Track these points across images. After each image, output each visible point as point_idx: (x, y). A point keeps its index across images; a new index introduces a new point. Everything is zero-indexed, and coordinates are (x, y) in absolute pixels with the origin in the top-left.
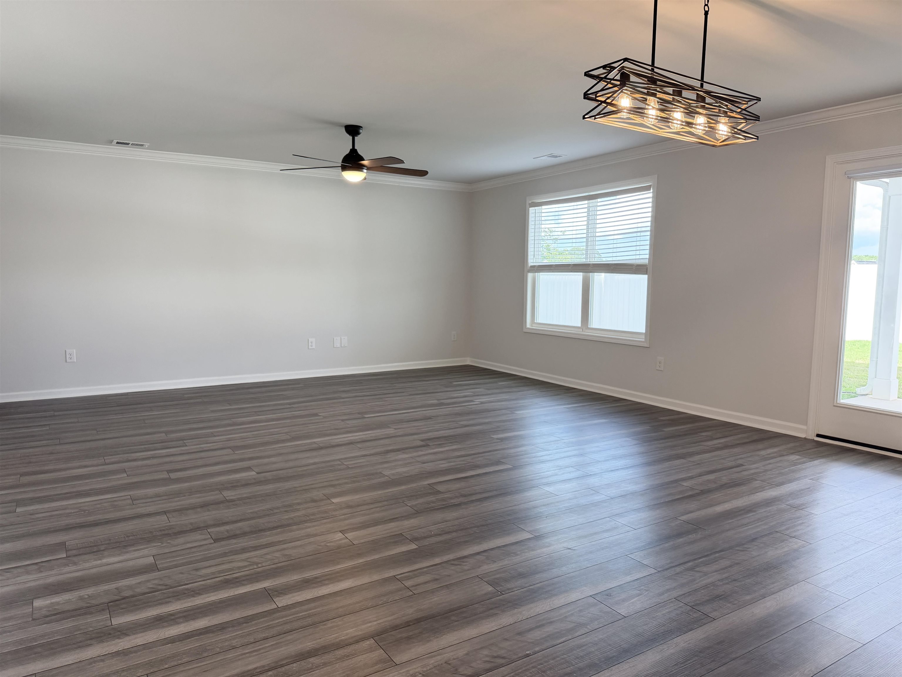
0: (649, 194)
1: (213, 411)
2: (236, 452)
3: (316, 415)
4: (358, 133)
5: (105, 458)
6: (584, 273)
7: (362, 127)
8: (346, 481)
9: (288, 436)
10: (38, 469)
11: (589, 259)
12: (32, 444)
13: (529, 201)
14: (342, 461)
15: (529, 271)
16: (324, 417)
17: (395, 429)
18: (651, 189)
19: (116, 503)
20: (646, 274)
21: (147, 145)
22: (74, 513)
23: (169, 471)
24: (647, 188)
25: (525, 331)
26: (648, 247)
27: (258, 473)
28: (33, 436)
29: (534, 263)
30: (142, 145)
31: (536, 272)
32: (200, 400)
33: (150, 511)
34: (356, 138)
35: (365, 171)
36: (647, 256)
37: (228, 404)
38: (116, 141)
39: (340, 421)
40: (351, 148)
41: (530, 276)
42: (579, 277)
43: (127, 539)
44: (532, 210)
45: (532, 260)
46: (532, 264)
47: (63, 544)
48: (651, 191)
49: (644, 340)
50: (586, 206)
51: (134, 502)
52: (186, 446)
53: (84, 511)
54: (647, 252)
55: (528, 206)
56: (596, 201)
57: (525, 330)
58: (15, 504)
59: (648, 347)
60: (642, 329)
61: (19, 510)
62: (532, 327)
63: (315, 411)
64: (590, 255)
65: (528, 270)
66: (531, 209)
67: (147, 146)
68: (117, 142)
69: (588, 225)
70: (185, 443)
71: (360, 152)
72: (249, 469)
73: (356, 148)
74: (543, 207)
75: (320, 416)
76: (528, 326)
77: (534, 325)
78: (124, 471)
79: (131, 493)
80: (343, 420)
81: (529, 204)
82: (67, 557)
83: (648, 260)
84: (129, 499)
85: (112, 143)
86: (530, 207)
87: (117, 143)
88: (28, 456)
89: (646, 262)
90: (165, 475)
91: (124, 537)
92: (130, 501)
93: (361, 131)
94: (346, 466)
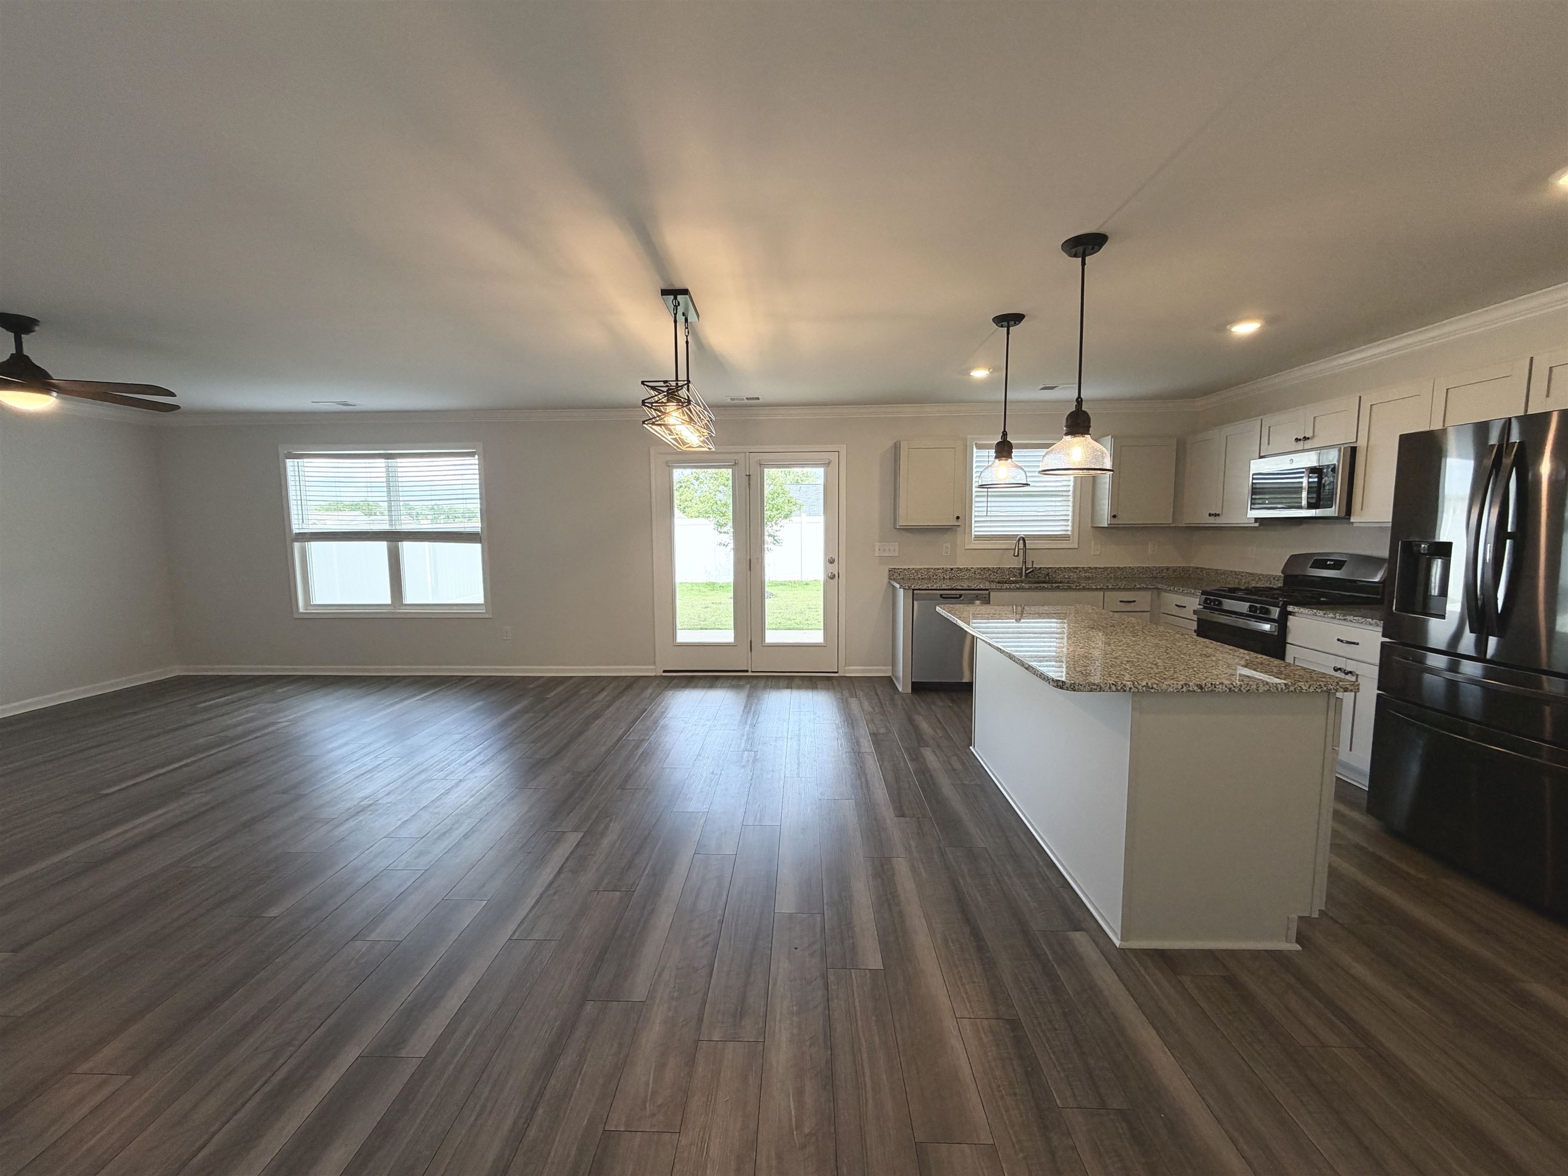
4: (28, 329)
6: (388, 542)
7: (38, 321)
11: (394, 526)
13: (283, 450)
15: (297, 540)
20: (479, 542)
24: (472, 454)
25: (297, 617)
29: (300, 530)
31: (304, 542)
35: (56, 394)
36: (479, 524)
41: (297, 545)
42: (382, 547)
45: (297, 527)
46: (298, 531)
48: (476, 456)
49: (484, 611)
50: (382, 465)
54: (479, 520)
55: (281, 456)
56: (395, 461)
59: (491, 617)
60: (481, 600)
62: (308, 610)
64: (395, 522)
65: (294, 539)
66: (288, 462)
76: (302, 609)
77: (310, 608)
81: (286, 454)
83: (480, 528)
86: (288, 460)
89: (478, 530)
93: (35, 326)
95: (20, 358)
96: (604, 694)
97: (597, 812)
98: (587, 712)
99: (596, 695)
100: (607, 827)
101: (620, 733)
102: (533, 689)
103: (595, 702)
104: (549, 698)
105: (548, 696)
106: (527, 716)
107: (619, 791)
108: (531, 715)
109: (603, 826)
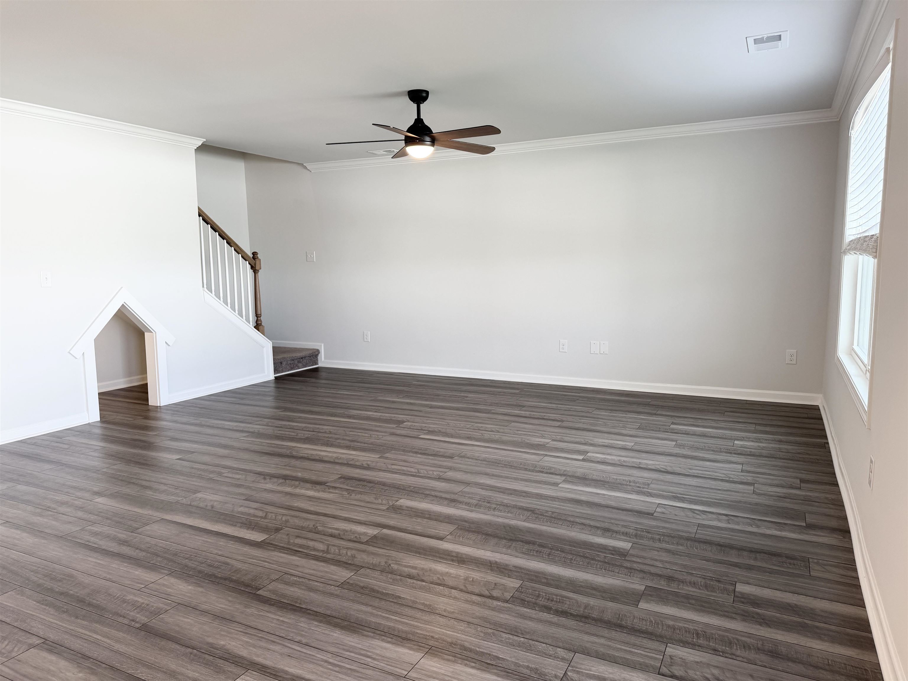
4: (425, 99)
7: (427, 92)
34: (422, 105)
40: (416, 118)
71: (426, 122)
93: (428, 96)
95: (419, 121)
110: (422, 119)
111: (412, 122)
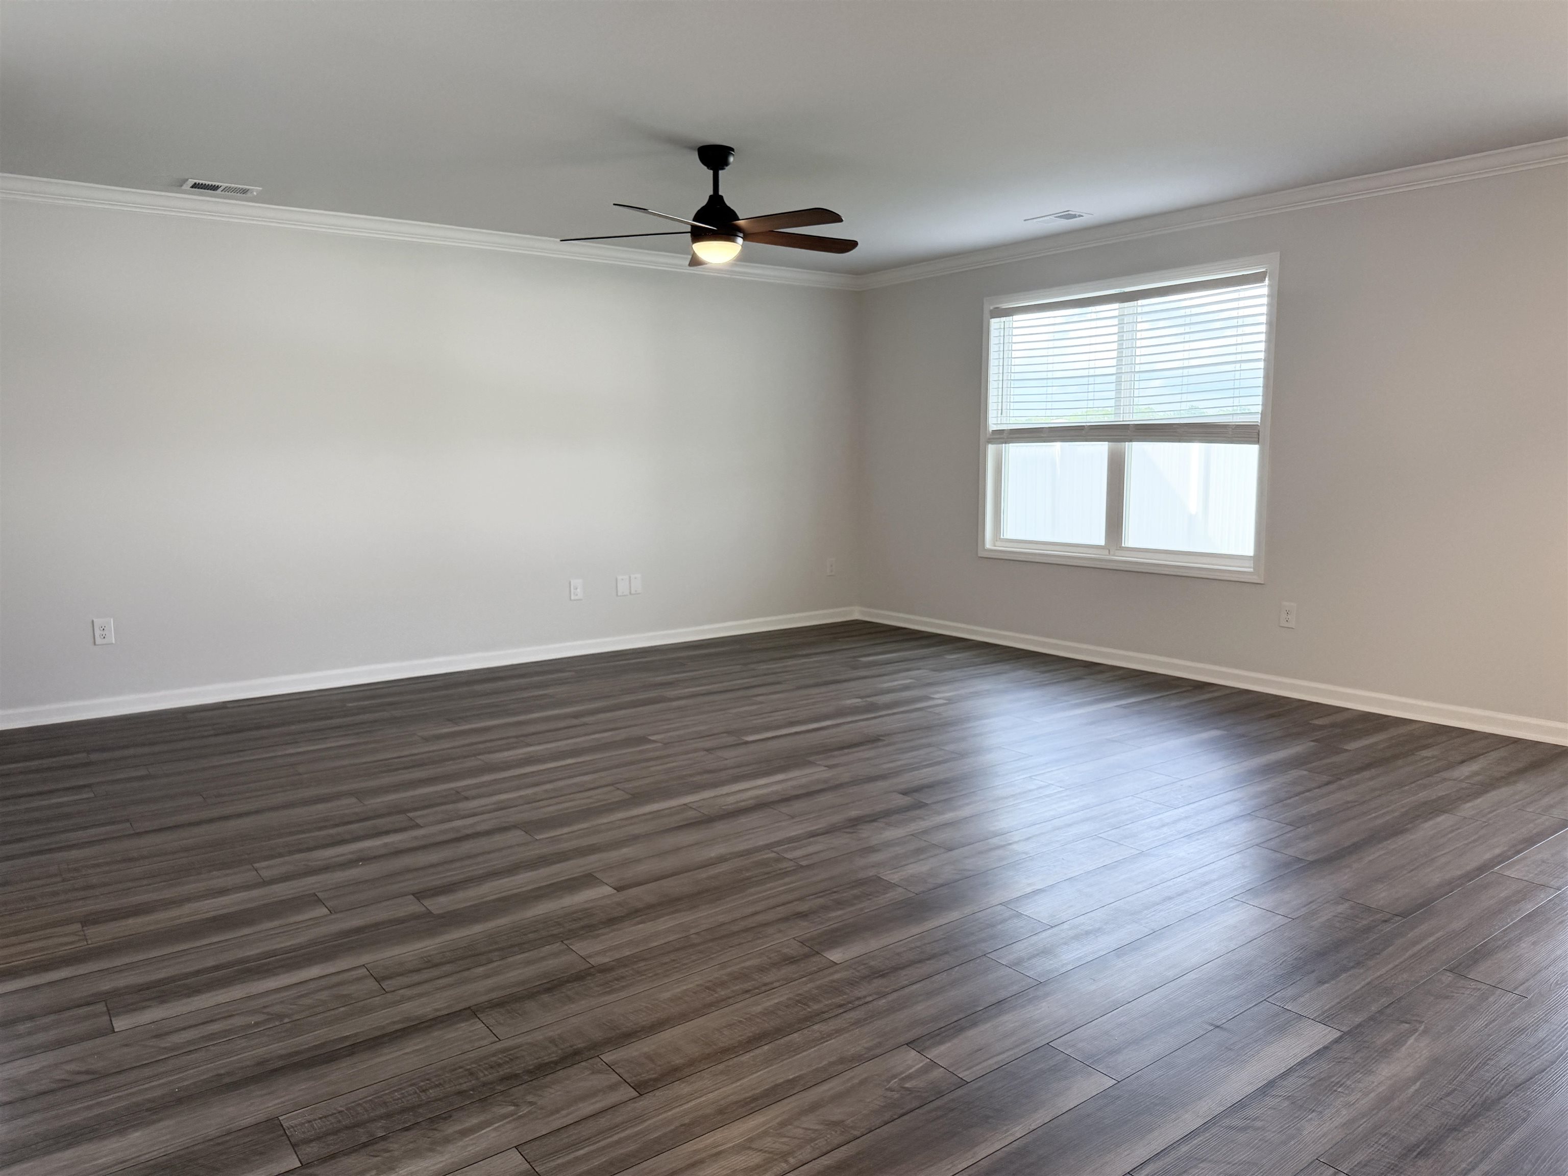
0: (1261, 291)
1: (426, 740)
2: (538, 837)
3: (643, 740)
4: (724, 163)
5: (256, 865)
6: (1110, 443)
7: (733, 150)
8: (821, 901)
9: (619, 792)
10: (113, 904)
11: (1122, 415)
12: (73, 836)
13: (988, 307)
14: (775, 849)
15: (990, 441)
16: (666, 745)
17: (830, 767)
18: (1267, 279)
19: (344, 990)
20: (1258, 442)
21: (256, 190)
22: (257, 1024)
23: (419, 895)
24: (1257, 278)
25: (982, 556)
26: (1260, 391)
27: (619, 889)
28: (68, 816)
29: (999, 426)
30: (245, 191)
31: (1002, 443)
32: (385, 715)
33: (437, 1010)
34: (721, 172)
35: (740, 240)
36: (1259, 409)
37: (449, 720)
38: (191, 182)
39: (705, 753)
40: (712, 193)
41: (991, 449)
42: (1100, 450)
43: (423, 1097)
44: (995, 323)
45: (995, 421)
46: (995, 428)
47: (272, 1125)
48: (1267, 282)
49: (1252, 570)
50: (1116, 313)
51: (385, 984)
52: (418, 826)
53: (280, 1016)
54: (1259, 400)
55: (986, 313)
56: (1136, 305)
57: (981, 554)
58: (101, 1007)
59: (1263, 583)
60: (1249, 550)
61: (121, 1024)
62: (996, 546)
63: (637, 732)
64: (1124, 408)
65: (989, 439)
66: (993, 321)
67: (255, 193)
68: (195, 183)
69: (1119, 350)
70: (411, 819)
71: (728, 202)
72: (588, 880)
73: (720, 193)
74: (1016, 317)
75: (654, 741)
76: (988, 545)
77: (998, 543)
78: (314, 900)
79: (366, 958)
80: (709, 750)
81: (991, 311)
82: (304, 1166)
83: (1260, 416)
84: (365, 977)
85: (181, 186)
86: (993, 317)
87: (192, 187)
88: (76, 870)
89: (1257, 419)
90: (413, 907)
91: (416, 1093)
92: (372, 984)
93: (731, 159)
94: (792, 863)
95: (716, 200)
96: (1474, 767)
97: (1385, 1000)
98: (1423, 795)
99: (1451, 766)
100: (1398, 1042)
101: (1488, 856)
102: (1322, 727)
103: (1445, 780)
104: (1347, 751)
105: (1346, 747)
106: (1295, 773)
107: (1448, 978)
108: (1305, 773)
109: (1388, 1036)
110: (722, 197)
111: (704, 201)
